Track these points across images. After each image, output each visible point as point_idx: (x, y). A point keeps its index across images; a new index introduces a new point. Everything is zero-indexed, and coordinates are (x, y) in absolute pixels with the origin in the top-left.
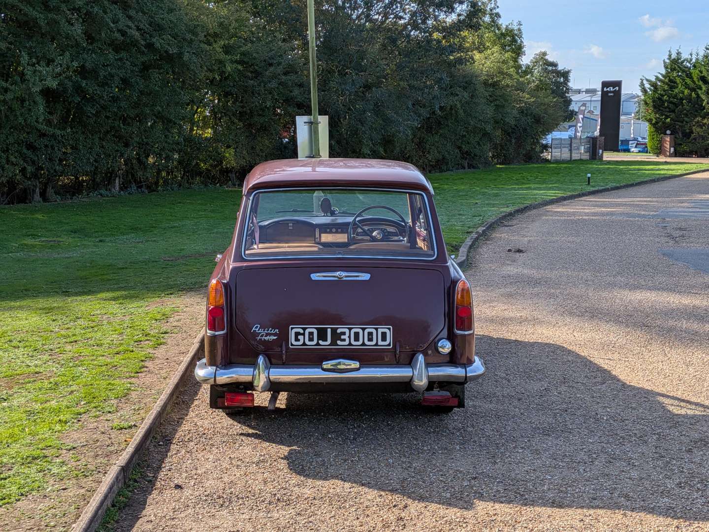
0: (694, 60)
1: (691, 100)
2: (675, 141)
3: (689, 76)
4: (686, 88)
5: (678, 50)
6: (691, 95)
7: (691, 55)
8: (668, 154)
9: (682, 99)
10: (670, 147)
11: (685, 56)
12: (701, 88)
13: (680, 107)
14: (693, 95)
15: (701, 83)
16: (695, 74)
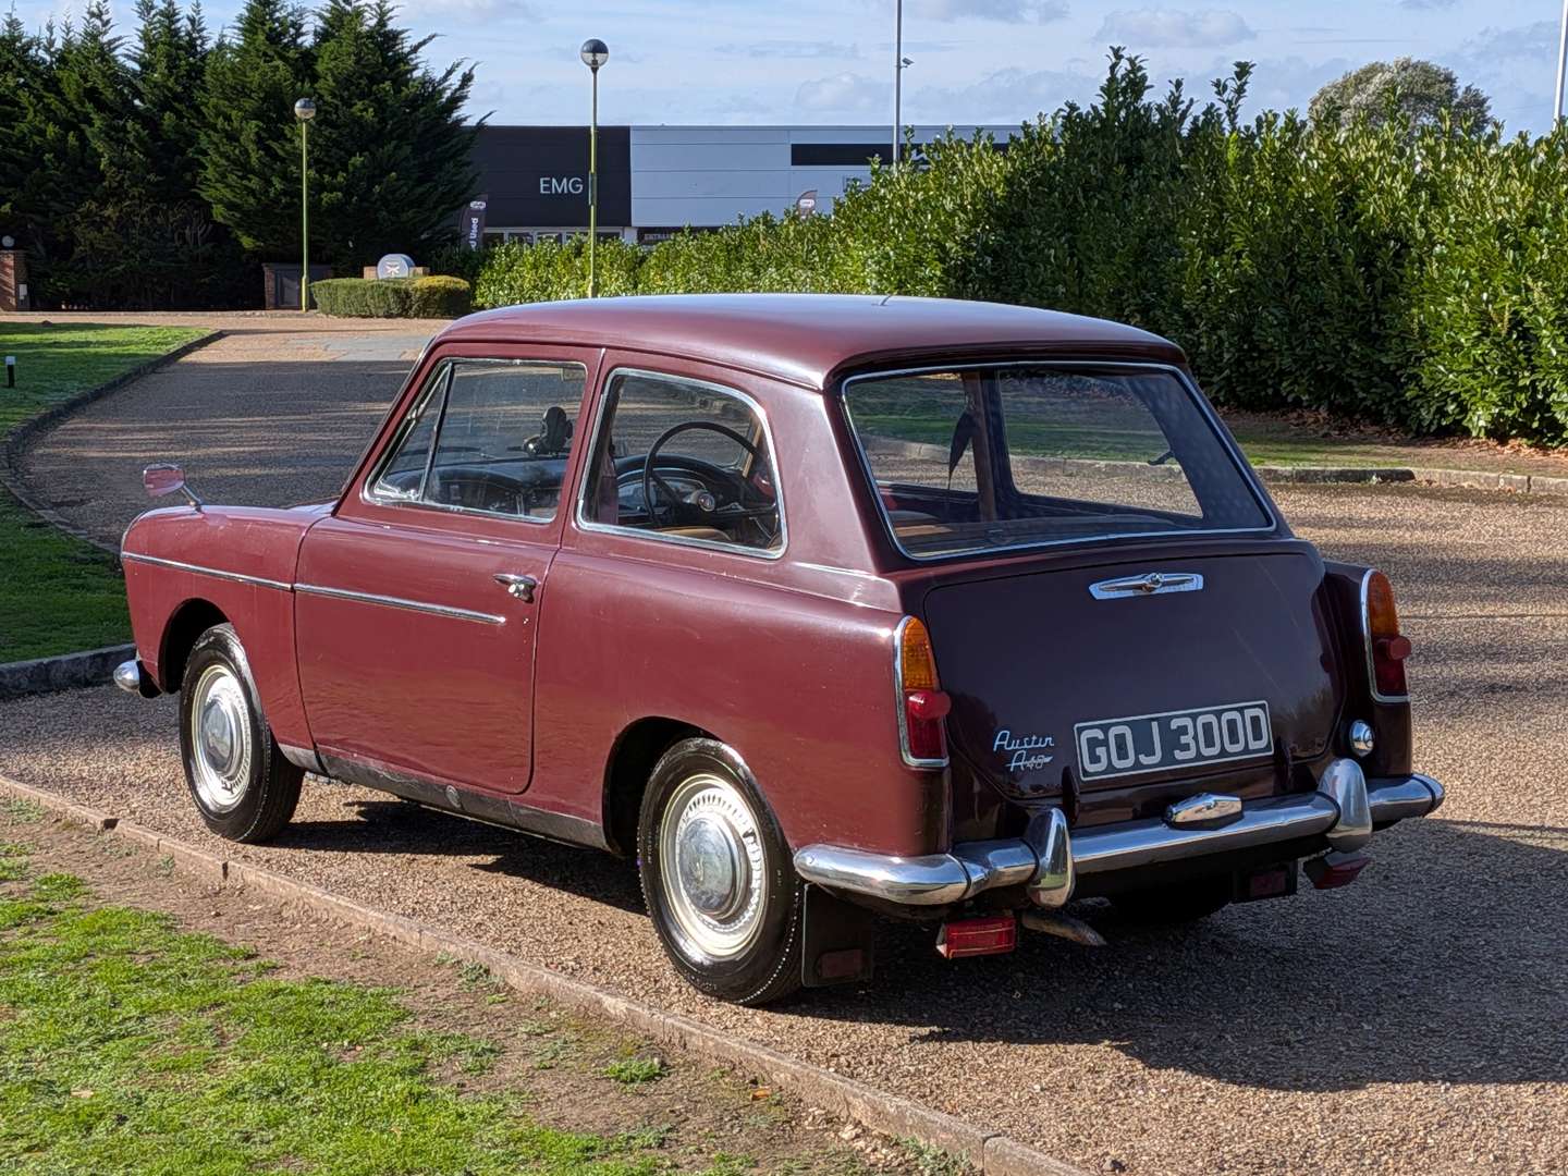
0: (59, 44)
1: (66, 154)
2: (28, 265)
3: (53, 84)
4: (48, 119)
5: (10, 15)
6: (64, 139)
7: (50, 28)
8: (13, 301)
9: (38, 151)
10: (18, 282)
11: (31, 29)
12: (91, 124)
13: (37, 171)
14: (71, 138)
15: (89, 107)
16: (70, 83)
